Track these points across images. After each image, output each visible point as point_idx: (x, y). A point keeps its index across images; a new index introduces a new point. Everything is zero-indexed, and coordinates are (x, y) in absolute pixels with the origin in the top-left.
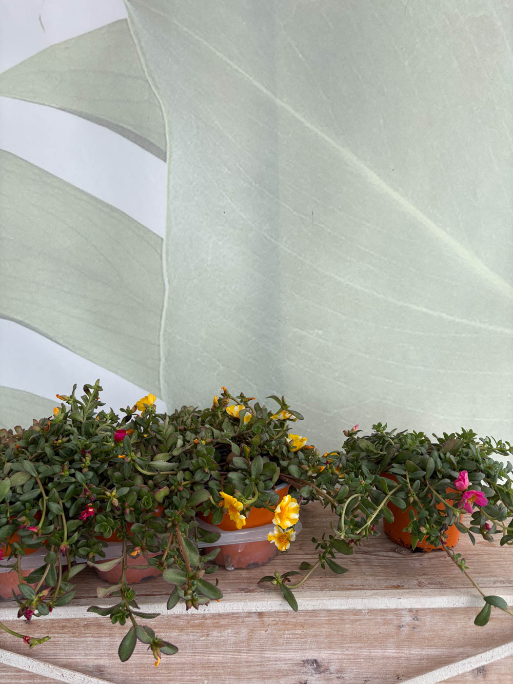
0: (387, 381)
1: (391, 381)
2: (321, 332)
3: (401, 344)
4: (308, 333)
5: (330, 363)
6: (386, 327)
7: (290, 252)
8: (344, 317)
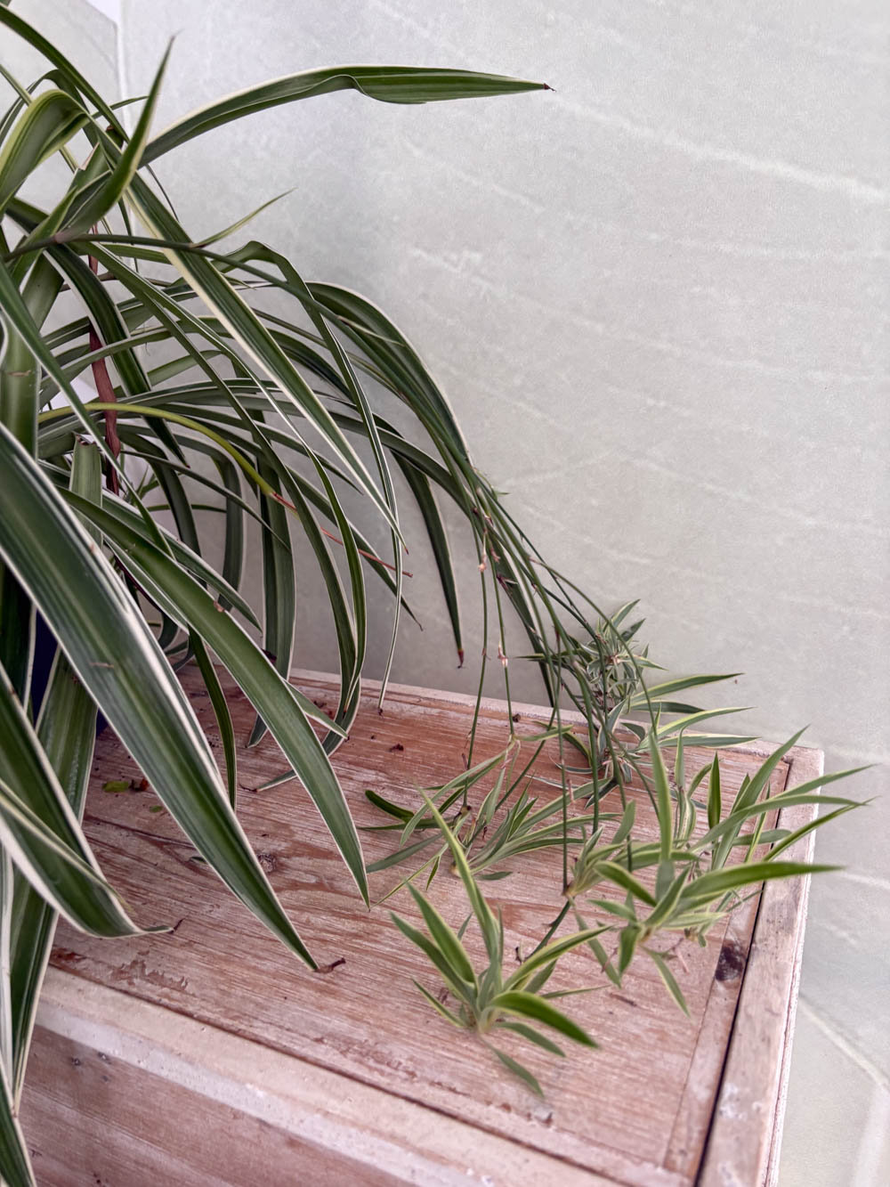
0: (651, 402)
1: (662, 404)
2: (477, 257)
3: (697, 289)
4: (446, 259)
5: (499, 349)
6: (654, 236)
7: (396, 16)
8: (538, 210)
